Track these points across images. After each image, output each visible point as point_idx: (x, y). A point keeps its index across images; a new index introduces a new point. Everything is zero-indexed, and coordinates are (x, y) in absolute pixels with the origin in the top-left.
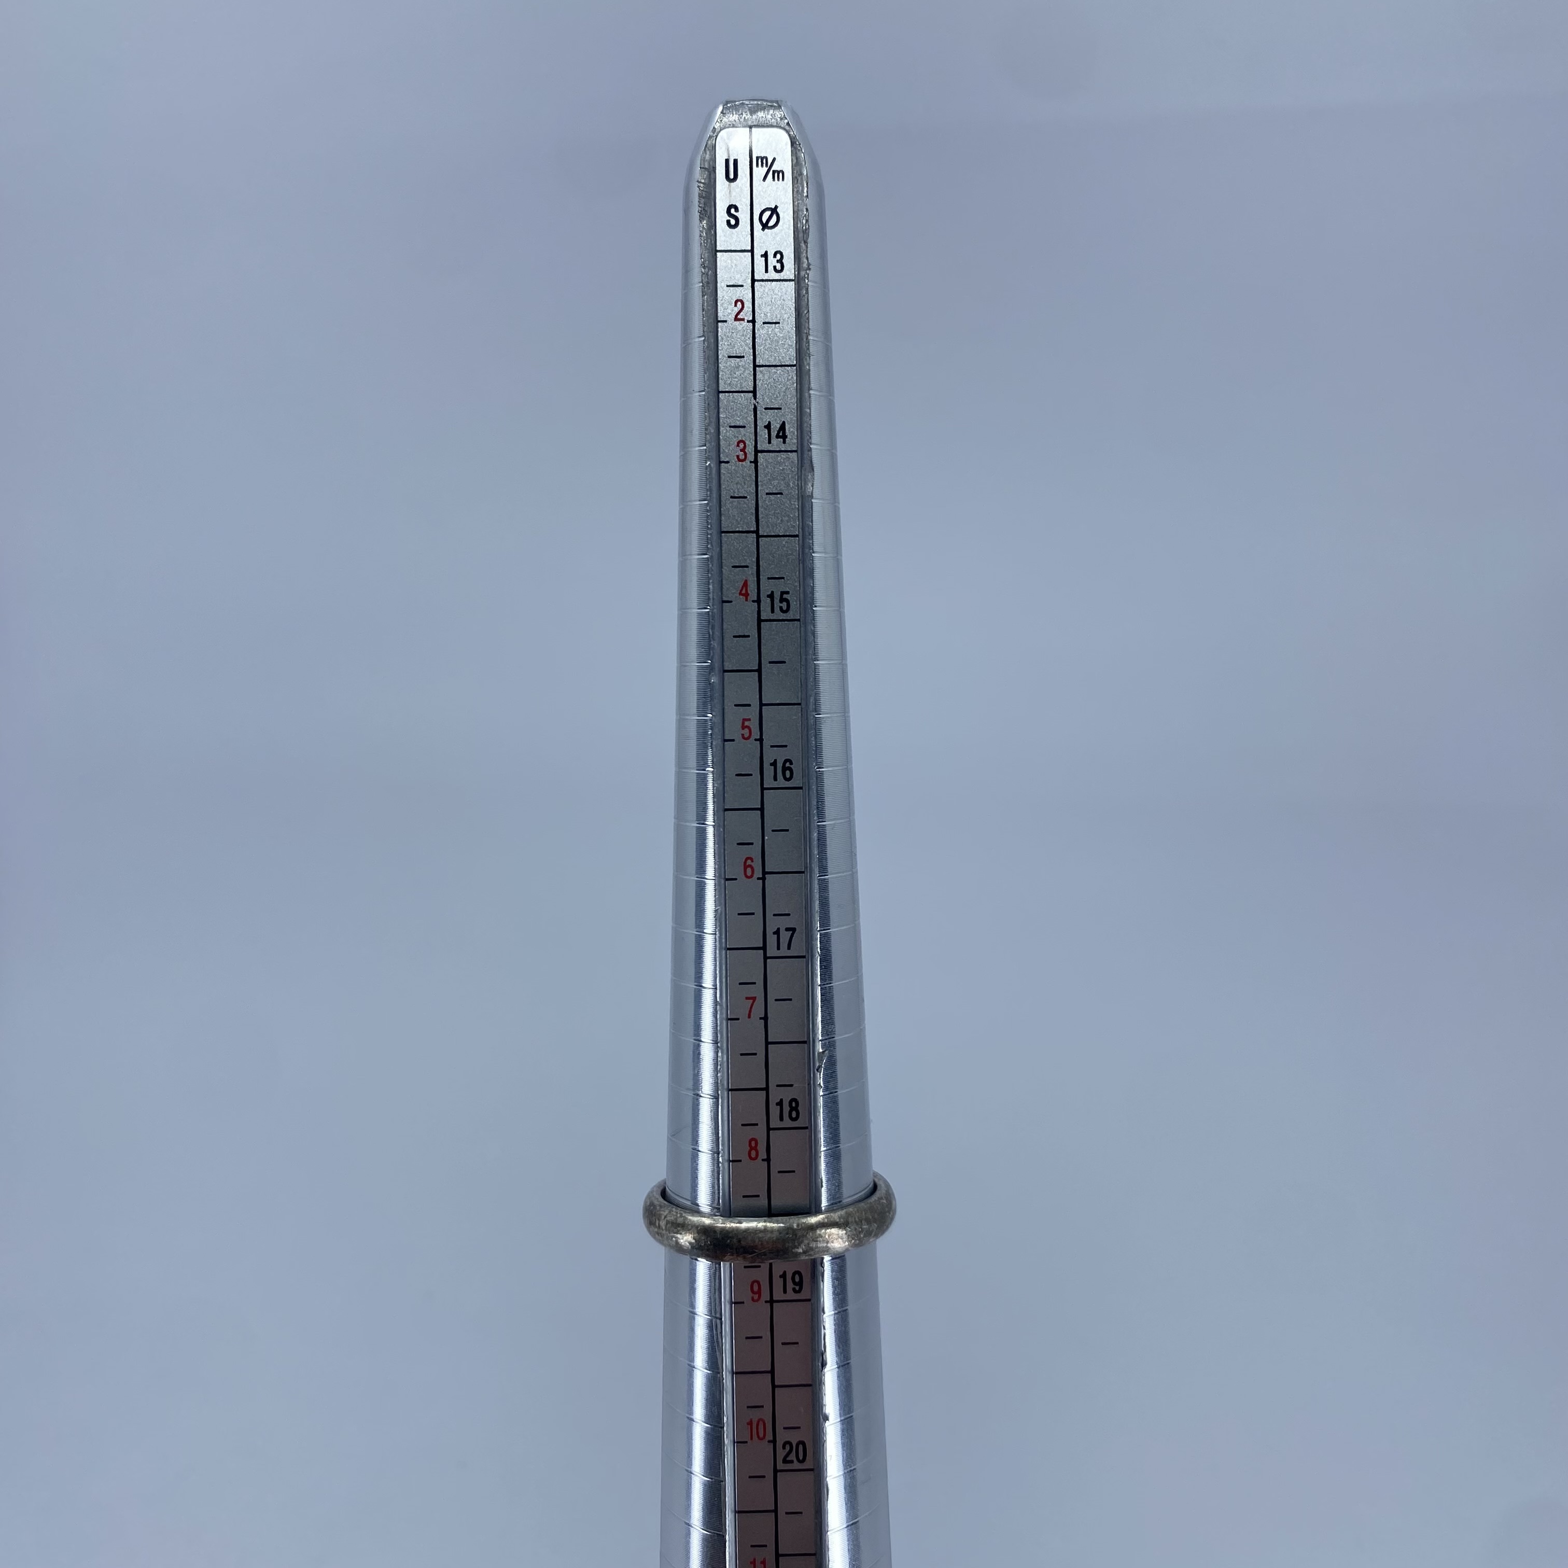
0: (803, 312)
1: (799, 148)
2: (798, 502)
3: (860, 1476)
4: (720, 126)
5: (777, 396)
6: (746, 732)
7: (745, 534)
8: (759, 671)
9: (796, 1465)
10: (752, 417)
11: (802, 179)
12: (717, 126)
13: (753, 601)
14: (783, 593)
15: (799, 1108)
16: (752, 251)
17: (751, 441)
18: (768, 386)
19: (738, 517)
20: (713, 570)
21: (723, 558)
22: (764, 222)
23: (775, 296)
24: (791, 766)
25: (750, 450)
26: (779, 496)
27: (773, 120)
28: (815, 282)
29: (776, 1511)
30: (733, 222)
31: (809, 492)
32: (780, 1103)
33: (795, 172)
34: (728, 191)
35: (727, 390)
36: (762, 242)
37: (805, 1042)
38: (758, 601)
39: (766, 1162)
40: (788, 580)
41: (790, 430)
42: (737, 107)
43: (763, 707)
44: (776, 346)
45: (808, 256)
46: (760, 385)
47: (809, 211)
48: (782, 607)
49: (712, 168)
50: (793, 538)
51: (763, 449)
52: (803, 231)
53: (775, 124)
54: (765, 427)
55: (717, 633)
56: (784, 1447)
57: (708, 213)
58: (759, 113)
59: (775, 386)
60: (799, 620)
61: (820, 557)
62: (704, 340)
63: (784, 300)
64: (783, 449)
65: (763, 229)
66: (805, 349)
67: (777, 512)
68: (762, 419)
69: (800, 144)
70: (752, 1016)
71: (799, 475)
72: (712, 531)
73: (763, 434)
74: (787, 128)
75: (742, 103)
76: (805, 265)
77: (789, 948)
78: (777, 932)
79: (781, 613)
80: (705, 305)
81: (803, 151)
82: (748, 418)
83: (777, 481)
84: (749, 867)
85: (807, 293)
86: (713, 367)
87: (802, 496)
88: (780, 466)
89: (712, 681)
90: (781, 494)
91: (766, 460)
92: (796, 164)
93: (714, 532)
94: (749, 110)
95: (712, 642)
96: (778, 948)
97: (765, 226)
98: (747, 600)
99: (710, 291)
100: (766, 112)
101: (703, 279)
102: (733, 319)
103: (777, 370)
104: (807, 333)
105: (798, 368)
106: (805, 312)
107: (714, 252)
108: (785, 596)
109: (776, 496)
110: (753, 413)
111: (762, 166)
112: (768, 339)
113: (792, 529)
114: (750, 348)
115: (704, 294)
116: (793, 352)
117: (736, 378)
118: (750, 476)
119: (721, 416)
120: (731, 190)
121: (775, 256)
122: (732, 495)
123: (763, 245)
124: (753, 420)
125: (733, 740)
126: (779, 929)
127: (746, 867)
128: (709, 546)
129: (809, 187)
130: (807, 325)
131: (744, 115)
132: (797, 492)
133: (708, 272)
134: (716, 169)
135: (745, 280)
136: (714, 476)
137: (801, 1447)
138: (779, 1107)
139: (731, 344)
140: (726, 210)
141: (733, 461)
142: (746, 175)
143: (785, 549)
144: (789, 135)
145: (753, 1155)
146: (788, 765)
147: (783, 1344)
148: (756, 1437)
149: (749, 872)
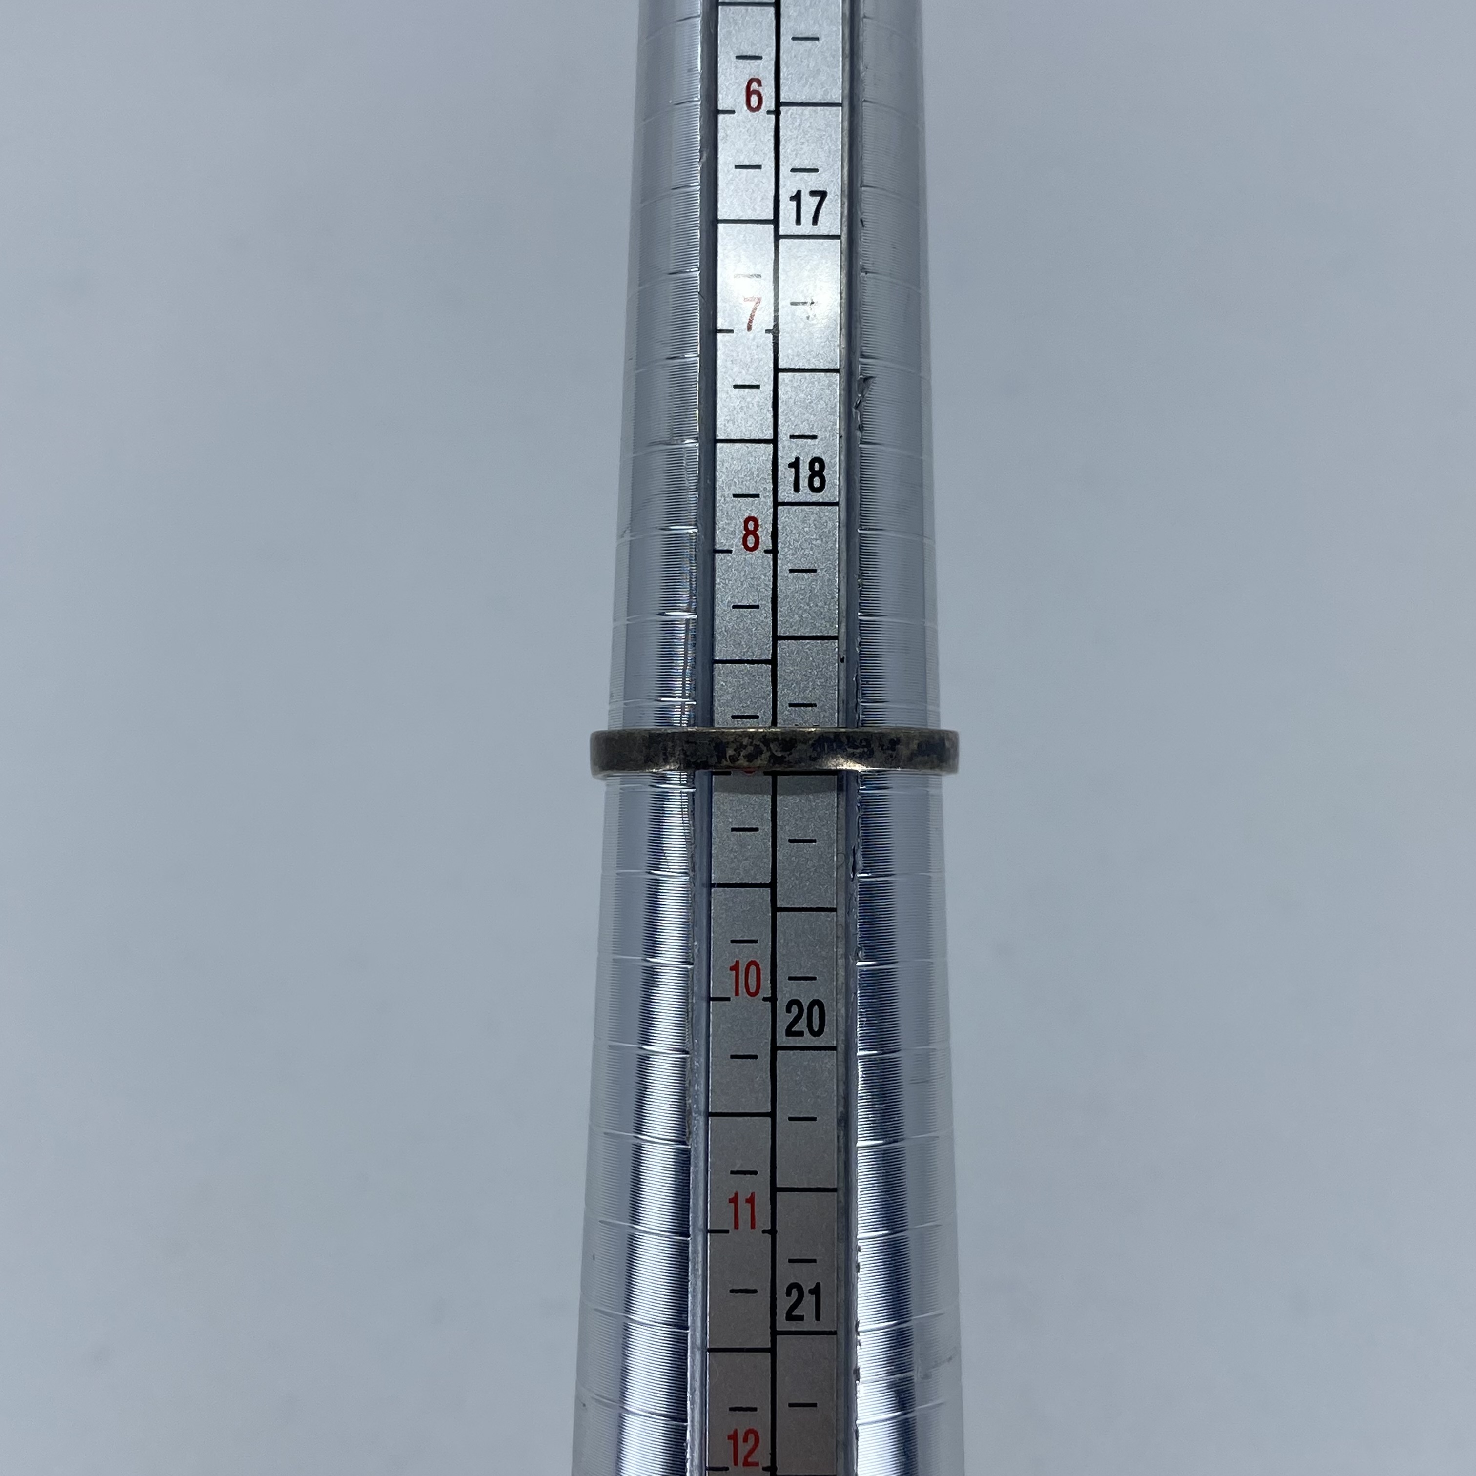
9: (808, 1039)
15: (825, 473)
29: (772, 1115)
32: (795, 465)
37: (836, 371)
39: (770, 556)
56: (789, 1010)
70: (753, 327)
77: (815, 223)
78: (797, 197)
84: (754, 94)
96: (798, 221)
126: (799, 193)
127: (749, 93)
137: (815, 1011)
138: (793, 470)
145: (751, 545)
147: (791, 841)
148: (745, 990)
149: (754, 100)
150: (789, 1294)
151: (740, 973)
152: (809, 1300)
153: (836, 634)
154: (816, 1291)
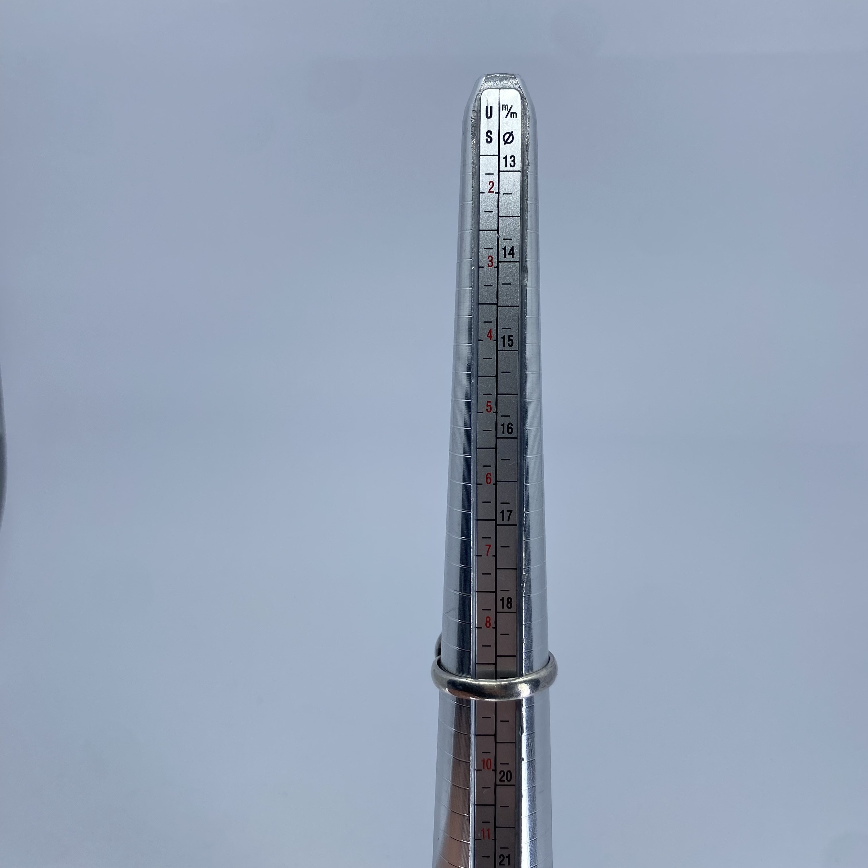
0: (525, 188)
1: (525, 100)
2: (519, 289)
3: (538, 789)
4: (483, 88)
5: (510, 232)
6: (489, 408)
7: (491, 305)
8: (496, 377)
9: (506, 783)
10: (496, 243)
11: (526, 117)
12: (482, 88)
13: (494, 340)
14: (509, 336)
15: (512, 602)
16: (499, 155)
17: (496, 256)
18: (505, 227)
19: (488, 296)
20: (473, 324)
21: (479, 317)
22: (506, 140)
23: (510, 180)
24: (512, 426)
25: (495, 261)
26: (509, 285)
27: (512, 85)
28: (531, 172)
29: (495, 805)
30: (489, 140)
31: (525, 284)
33: (523, 113)
34: (487, 123)
35: (484, 229)
36: (504, 150)
37: (515, 569)
38: (497, 340)
39: (494, 629)
40: (513, 329)
41: (516, 250)
42: (493, 78)
43: (498, 396)
44: (510, 206)
45: (529, 159)
46: (501, 226)
47: (530, 134)
48: (509, 343)
49: (478, 111)
50: (516, 308)
51: (502, 260)
52: (526, 145)
53: (513, 87)
54: (503, 249)
55: (475, 357)
56: (500, 773)
57: (476, 135)
58: (504, 81)
59: (509, 228)
60: (518, 351)
61: (529, 318)
62: (472, 203)
63: (515, 182)
64: (512, 261)
65: (505, 144)
66: (526, 208)
67: (508, 294)
68: (501, 245)
69: (526, 98)
70: (489, 554)
71: (520, 274)
72: (474, 303)
73: (502, 252)
74: (519, 89)
75: (496, 75)
76: (527, 164)
77: (508, 520)
78: (503, 512)
79: (509, 347)
80: (474, 184)
81: (527, 102)
82: (495, 244)
83: (508, 278)
84: (489, 478)
85: (527, 178)
86: (477, 217)
87: (522, 286)
88: (510, 269)
89: (472, 382)
90: (510, 284)
91: (503, 266)
92: (524, 109)
93: (475, 304)
94: (499, 79)
95: (473, 362)
96: (503, 520)
97: (506, 142)
98: (491, 340)
99: (476, 176)
100: (508, 81)
101: (473, 170)
102: (488, 192)
103: (510, 219)
104: (526, 199)
105: (521, 218)
106: (526, 189)
107: (479, 156)
108: (511, 338)
109: (507, 285)
110: (497, 241)
111: (505, 110)
112: (506, 202)
113: (515, 303)
114: (496, 207)
115: (473, 178)
116: (519, 209)
117: (488, 223)
118: (494, 275)
119: (480, 243)
120: (489, 123)
121: (511, 158)
122: (485, 284)
123: (504, 152)
124: (497, 245)
125: (482, 412)
126: (503, 511)
127: (487, 478)
128: (472, 311)
129: (530, 121)
130: (527, 195)
131: (496, 82)
132: (519, 283)
133: (476, 166)
134: (481, 111)
135: (495, 171)
136: (475, 275)
137: (509, 774)
138: (502, 601)
139: (486, 205)
140: (486, 133)
141: (486, 267)
142: (496, 114)
143: (511, 313)
144: (520, 94)
145: (488, 625)
146: (510, 426)
147: (501, 721)
148: (486, 768)
149: (489, 480)
150: (500, 857)
151: (485, 762)
152: (506, 859)
153: (515, 655)
154: (508, 857)
